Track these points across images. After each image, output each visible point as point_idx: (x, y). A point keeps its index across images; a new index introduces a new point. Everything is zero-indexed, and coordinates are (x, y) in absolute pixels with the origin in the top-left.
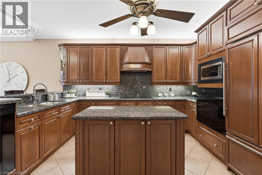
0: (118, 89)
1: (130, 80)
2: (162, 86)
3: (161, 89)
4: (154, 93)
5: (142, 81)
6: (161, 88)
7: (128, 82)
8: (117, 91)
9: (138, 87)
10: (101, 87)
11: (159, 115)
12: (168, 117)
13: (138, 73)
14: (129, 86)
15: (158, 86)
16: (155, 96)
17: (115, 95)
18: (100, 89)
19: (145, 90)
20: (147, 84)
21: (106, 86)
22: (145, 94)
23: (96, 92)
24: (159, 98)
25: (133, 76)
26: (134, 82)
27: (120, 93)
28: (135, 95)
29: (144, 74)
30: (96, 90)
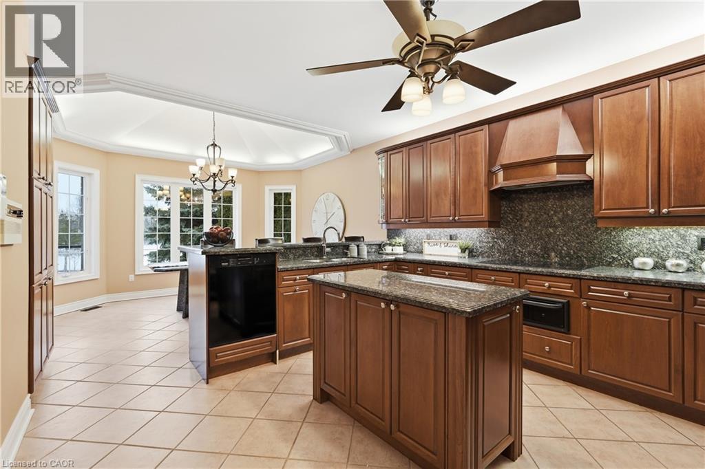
0: (493, 238)
1: (526, 213)
2: (654, 231)
3: (650, 239)
4: (615, 256)
5: (568, 215)
6: (652, 237)
7: (522, 218)
8: (489, 242)
9: (555, 232)
10: (454, 233)
11: (412, 294)
12: (424, 303)
13: (553, 192)
14: (525, 230)
15: (636, 230)
16: (621, 266)
17: (487, 255)
18: (451, 238)
19: (578, 243)
20: (586, 224)
21: (465, 230)
22: (578, 257)
23: (443, 245)
24: (637, 275)
25: (536, 200)
26: (540, 220)
27: (498, 250)
28: (543, 257)
29: (575, 193)
30: (443, 240)
